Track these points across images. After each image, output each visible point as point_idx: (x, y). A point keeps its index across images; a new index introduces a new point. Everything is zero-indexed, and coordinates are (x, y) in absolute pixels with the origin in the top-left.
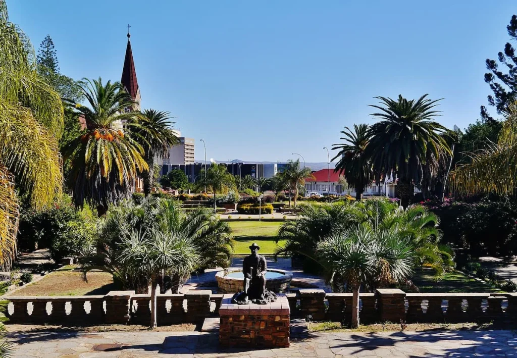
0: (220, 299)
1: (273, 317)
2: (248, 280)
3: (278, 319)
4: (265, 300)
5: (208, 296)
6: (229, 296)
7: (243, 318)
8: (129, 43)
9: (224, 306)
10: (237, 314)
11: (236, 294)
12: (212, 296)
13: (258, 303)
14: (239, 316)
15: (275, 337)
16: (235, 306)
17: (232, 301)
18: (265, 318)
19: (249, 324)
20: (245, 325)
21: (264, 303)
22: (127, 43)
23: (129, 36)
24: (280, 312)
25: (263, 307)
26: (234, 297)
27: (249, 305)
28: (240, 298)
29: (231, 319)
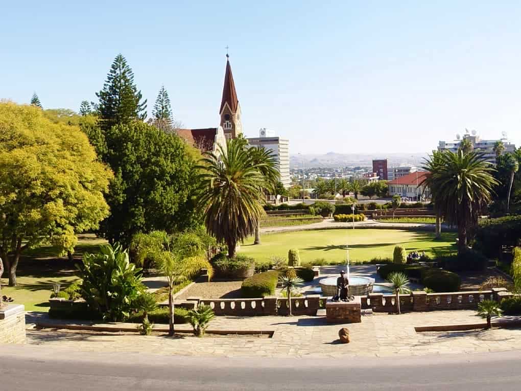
0: (326, 299)
1: (353, 308)
2: (340, 289)
3: (355, 309)
4: (349, 300)
5: (319, 298)
6: (331, 298)
7: (337, 309)
8: (228, 62)
9: (328, 303)
10: (334, 307)
11: (334, 297)
12: (320, 298)
13: (345, 301)
14: (336, 308)
15: (354, 318)
16: (334, 303)
17: (332, 300)
18: (349, 308)
19: (341, 311)
20: (339, 312)
21: (348, 301)
22: (226, 62)
23: (227, 56)
24: (356, 305)
25: (347, 303)
26: (333, 298)
27: (341, 302)
28: (336, 299)
29: (332, 309)
